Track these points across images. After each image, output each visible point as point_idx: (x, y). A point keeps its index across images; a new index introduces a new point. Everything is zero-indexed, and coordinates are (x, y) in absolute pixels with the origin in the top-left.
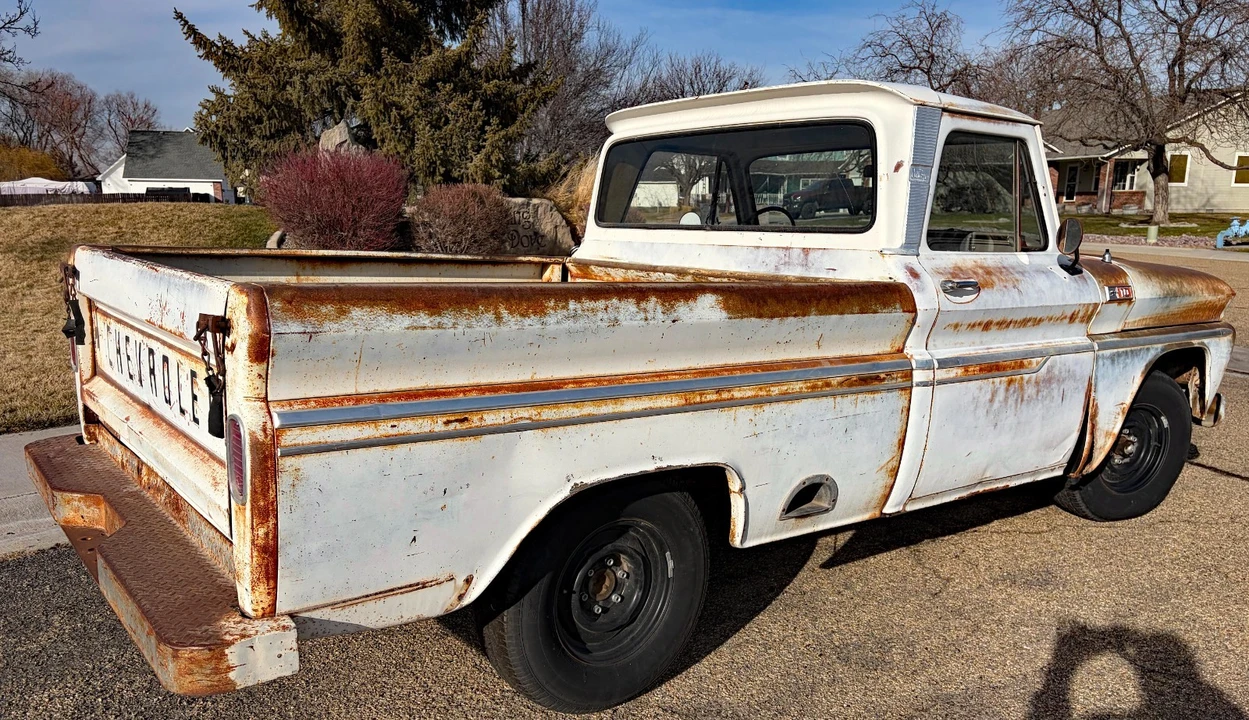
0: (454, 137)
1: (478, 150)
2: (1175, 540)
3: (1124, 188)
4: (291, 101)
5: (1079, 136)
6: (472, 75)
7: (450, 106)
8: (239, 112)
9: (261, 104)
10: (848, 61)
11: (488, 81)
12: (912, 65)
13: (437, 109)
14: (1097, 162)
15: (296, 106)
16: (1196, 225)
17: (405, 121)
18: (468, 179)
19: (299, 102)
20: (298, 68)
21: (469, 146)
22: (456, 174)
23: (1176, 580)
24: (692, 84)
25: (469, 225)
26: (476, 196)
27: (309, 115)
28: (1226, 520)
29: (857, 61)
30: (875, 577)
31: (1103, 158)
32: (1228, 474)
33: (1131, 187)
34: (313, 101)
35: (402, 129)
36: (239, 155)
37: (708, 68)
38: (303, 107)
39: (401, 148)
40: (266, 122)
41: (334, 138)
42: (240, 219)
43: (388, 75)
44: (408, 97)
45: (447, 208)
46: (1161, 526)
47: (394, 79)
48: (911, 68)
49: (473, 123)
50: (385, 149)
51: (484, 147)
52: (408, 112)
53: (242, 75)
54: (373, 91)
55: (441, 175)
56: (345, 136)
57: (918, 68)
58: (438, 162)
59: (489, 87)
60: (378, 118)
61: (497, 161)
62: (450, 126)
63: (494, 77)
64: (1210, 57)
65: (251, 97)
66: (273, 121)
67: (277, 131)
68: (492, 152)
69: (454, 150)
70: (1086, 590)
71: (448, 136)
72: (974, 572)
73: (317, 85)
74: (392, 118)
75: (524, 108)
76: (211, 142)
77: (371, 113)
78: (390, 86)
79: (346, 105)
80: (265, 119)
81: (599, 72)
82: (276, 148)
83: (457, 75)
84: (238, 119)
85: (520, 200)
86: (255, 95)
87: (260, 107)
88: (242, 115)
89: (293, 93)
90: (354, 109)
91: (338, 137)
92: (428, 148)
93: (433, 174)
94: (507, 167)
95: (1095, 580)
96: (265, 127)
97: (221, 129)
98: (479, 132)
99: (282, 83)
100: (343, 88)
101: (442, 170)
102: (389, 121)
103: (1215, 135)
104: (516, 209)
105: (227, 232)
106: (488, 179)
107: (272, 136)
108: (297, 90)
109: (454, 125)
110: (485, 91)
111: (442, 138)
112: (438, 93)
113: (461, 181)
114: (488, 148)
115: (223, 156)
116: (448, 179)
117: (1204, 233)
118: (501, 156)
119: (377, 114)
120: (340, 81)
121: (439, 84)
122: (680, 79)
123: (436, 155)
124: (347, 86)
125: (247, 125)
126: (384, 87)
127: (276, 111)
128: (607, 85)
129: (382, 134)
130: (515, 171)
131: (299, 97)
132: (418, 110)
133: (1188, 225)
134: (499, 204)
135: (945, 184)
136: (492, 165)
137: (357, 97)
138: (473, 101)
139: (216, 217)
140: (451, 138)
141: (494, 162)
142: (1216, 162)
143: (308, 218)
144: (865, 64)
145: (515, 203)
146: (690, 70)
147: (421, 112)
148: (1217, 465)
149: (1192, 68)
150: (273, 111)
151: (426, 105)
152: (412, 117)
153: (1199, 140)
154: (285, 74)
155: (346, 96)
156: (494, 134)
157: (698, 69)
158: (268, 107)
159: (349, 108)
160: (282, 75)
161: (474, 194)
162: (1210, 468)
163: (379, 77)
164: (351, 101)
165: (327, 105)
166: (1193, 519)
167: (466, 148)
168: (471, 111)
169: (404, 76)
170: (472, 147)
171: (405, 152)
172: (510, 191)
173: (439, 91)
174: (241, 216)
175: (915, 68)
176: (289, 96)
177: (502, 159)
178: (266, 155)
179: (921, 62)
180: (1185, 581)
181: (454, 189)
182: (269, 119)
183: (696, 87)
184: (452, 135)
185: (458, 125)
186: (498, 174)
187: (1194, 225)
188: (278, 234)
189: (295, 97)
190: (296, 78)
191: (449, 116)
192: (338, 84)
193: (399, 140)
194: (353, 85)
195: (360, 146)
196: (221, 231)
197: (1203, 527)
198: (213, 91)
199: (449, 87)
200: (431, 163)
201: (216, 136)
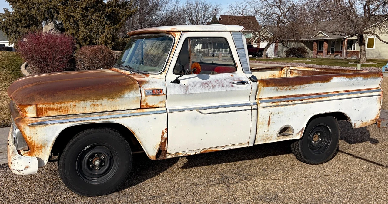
0: (94, 28)
1: (103, 33)
2: (327, 182)
3: (351, 50)
4: (33, 14)
5: (332, 31)
6: (103, 6)
7: (93, 17)
8: (13, 18)
9: (22, 15)
10: (250, 2)
11: (108, 8)
12: (274, 4)
13: (88, 18)
14: (341, 40)
15: (35, 16)
16: (376, 63)
17: (75, 22)
18: (99, 44)
19: (36, 15)
20: (36, 2)
21: (100, 32)
22: (94, 42)
23: (322, 198)
24: (195, 10)
25: (97, 61)
26: (100, 50)
27: (39, 19)
28: (349, 175)
29: (254, 2)
30: (210, 197)
31: (343, 39)
32: (357, 157)
33: (354, 49)
34: (41, 14)
35: (74, 25)
36: (13, 33)
37: (201, 4)
38: (37, 16)
39: (74, 32)
40: (23, 22)
41: (48, 28)
42: (12, 57)
43: (70, 5)
44: (77, 13)
45: (88, 54)
46: (324, 177)
47: (72, 7)
48: (273, 5)
49: (101, 23)
50: (68, 32)
51: (105, 32)
52: (77, 19)
53: (15, 5)
54: (63, 11)
55: (88, 42)
56: (53, 27)
57: (276, 5)
58: (87, 37)
59: (108, 10)
60: (66, 21)
61: (110, 37)
62: (92, 24)
63: (111, 7)
64: (378, 3)
65: (18, 13)
66: (26, 21)
67: (28, 25)
68: (108, 34)
69: (94, 33)
70: (287, 202)
71: (92, 28)
72: (248, 195)
73: (43, 8)
74: (71, 21)
75: (122, 18)
76: (3, 29)
77: (63, 19)
78: (71, 9)
79: (54, 16)
80: (23, 20)
81: (157, 5)
82: (27, 31)
83: (97, 6)
84: (13, 20)
85: (119, 51)
86: (20, 12)
87: (21, 16)
88: (14, 19)
89: (34, 11)
90: (57, 17)
91: (50, 27)
92: (83, 32)
93: (86, 41)
94: (114, 39)
95: (292, 198)
96: (23, 23)
97: (6, 24)
98: (104, 26)
99: (30, 8)
100: (53, 10)
101: (89, 40)
102: (70, 22)
103: (381, 31)
104: (117, 55)
105: (6, 62)
106: (106, 44)
107: (26, 27)
108: (35, 10)
109: (94, 24)
110: (107, 11)
111: (89, 28)
112: (89, 12)
113: (96, 44)
114: (106, 33)
115: (7, 34)
116: (91, 43)
117: (378, 66)
118: (111, 35)
119: (65, 19)
120: (52, 7)
121: (89, 9)
122: (191, 8)
123: (86, 35)
124: (55, 9)
125: (17, 22)
126: (69, 9)
127: (27, 18)
128: (159, 10)
129: (67, 27)
130: (117, 41)
131: (36, 13)
132: (80, 18)
133: (373, 63)
134: (109, 53)
135: (286, 47)
136: (108, 39)
137: (58, 13)
138: (101, 15)
139: (3, 56)
140: (93, 29)
141: (108, 38)
142: (382, 41)
143: (35, 57)
144: (257, 4)
145: (117, 53)
146: (194, 5)
147: (81, 19)
148: (354, 154)
149: (372, 7)
150: (26, 18)
151: (83, 16)
152: (78, 21)
153: (375, 33)
154: (31, 4)
155: (54, 12)
156: (108, 27)
157: (197, 4)
158: (24, 16)
159: (55, 17)
160: (30, 5)
161: (100, 49)
162: (351, 155)
163: (67, 6)
164: (56, 15)
165: (46, 15)
166: (337, 174)
167: (99, 32)
168: (101, 19)
169: (76, 6)
170: (101, 32)
171: (76, 33)
172: (114, 48)
173: (89, 11)
174: (13, 56)
175: (274, 5)
176: (32, 12)
177: (111, 36)
178: (23, 34)
179: (277, 3)
180: (325, 198)
181: (92, 47)
182: (25, 20)
183: (196, 11)
184: (93, 27)
185: (95, 24)
186: (110, 42)
187: (375, 63)
188: (25, 63)
189: (34, 13)
190: (35, 6)
191: (92, 20)
192: (51, 8)
193: (73, 29)
194: (57, 9)
195: (59, 31)
196: (4, 62)
197: (339, 178)
198: (5, 10)
199: (93, 10)
200: (85, 38)
201: (4, 26)
